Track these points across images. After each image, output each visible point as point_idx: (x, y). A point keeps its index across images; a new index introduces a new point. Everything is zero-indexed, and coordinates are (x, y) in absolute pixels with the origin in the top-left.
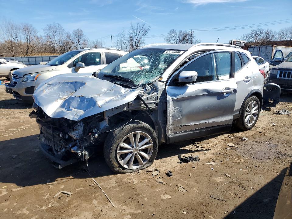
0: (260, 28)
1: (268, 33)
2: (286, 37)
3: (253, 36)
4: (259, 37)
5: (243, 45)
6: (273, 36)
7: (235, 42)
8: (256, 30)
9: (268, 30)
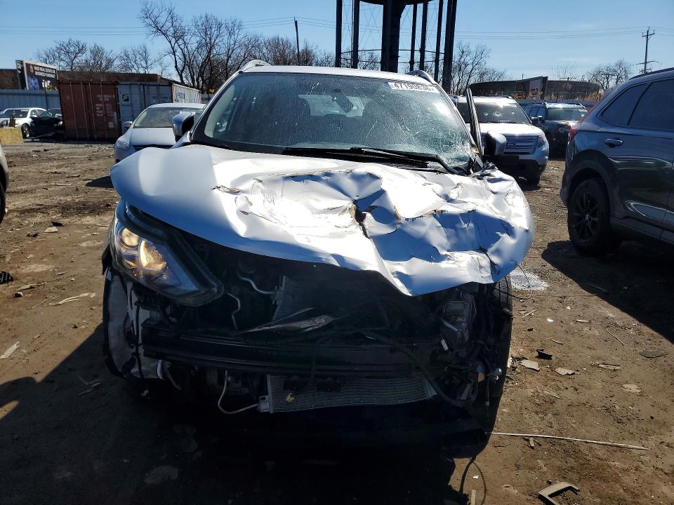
0: (74, 39)
1: (97, 52)
2: (135, 66)
3: (62, 57)
4: (77, 60)
5: (53, 76)
6: (110, 62)
7: (31, 67)
8: (67, 42)
9: (95, 45)
